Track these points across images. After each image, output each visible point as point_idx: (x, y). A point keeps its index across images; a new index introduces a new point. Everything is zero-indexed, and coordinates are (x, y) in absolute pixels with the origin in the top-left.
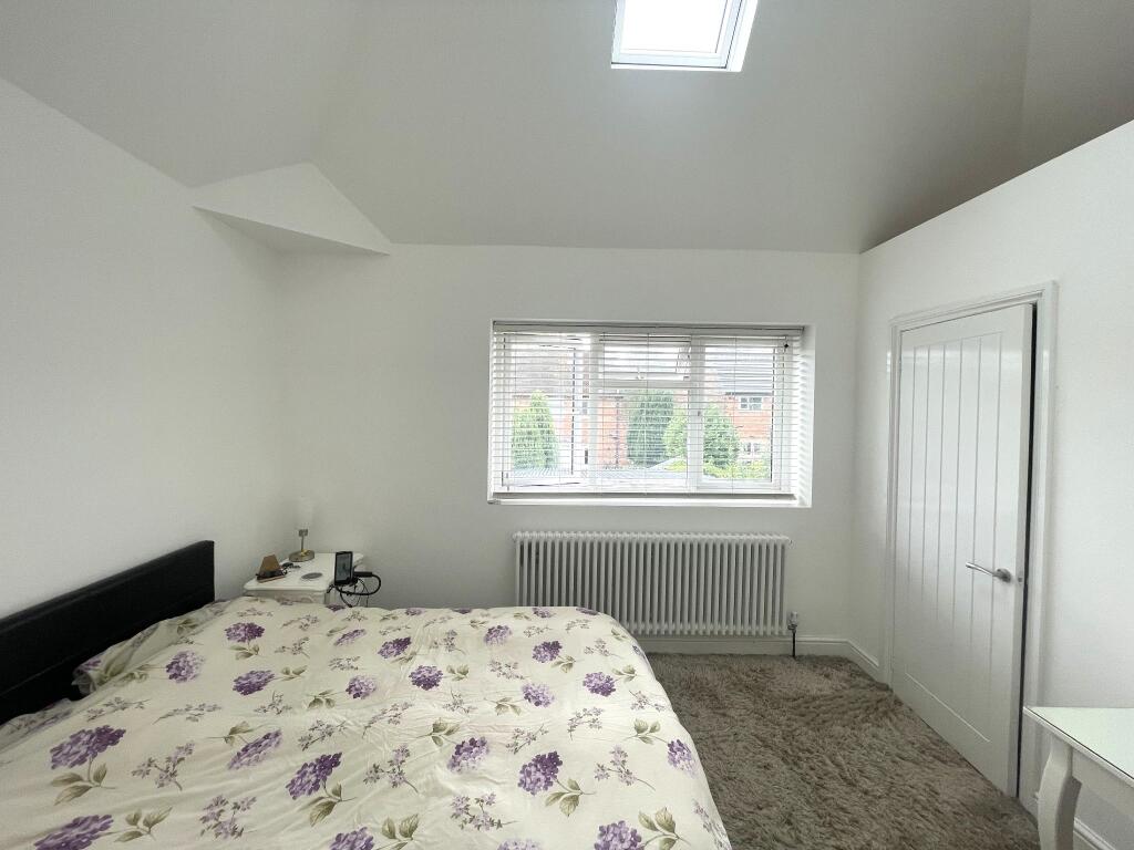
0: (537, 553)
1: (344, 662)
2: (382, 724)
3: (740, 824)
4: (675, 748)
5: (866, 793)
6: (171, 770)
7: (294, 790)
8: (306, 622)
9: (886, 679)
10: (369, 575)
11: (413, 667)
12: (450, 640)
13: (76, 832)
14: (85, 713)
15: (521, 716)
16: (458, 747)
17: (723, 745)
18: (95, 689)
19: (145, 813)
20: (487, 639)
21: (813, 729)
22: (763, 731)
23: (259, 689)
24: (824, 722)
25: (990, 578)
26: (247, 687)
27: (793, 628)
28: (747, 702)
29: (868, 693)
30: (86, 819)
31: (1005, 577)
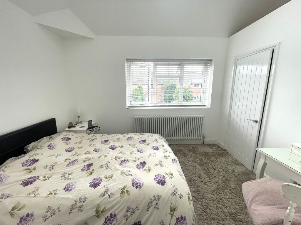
0: (140, 121)
1: (92, 145)
2: (103, 157)
3: (189, 178)
4: (173, 160)
5: (218, 171)
6: (52, 167)
7: (83, 170)
8: (82, 137)
9: (225, 148)
10: (97, 127)
11: (110, 145)
12: (118, 140)
13: (31, 179)
14: (28, 156)
15: (137, 155)
16: (121, 161)
17: (185, 163)
18: (30, 152)
19: (47, 176)
20: (128, 139)
21: (207, 159)
22: (195, 160)
23: (71, 151)
24: (210, 157)
25: (252, 122)
26: (68, 151)
27: (204, 138)
28: (192, 154)
29: (221, 152)
30: (33, 177)
31: (256, 122)
